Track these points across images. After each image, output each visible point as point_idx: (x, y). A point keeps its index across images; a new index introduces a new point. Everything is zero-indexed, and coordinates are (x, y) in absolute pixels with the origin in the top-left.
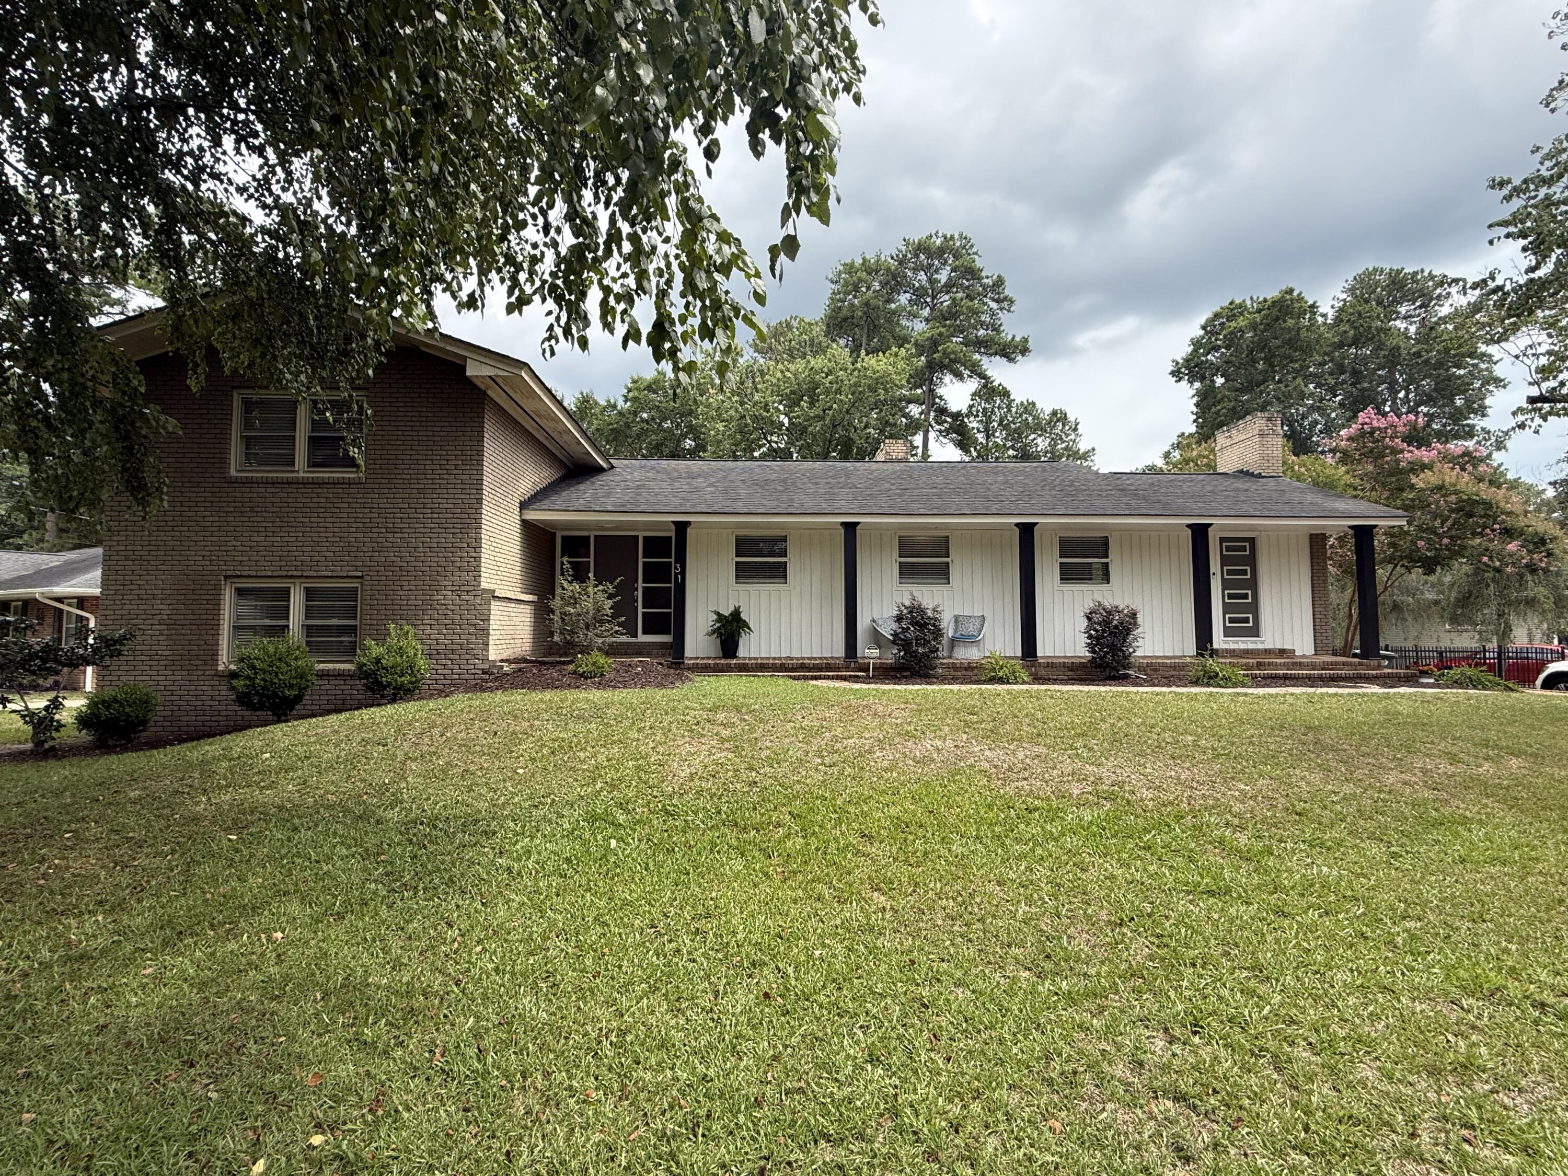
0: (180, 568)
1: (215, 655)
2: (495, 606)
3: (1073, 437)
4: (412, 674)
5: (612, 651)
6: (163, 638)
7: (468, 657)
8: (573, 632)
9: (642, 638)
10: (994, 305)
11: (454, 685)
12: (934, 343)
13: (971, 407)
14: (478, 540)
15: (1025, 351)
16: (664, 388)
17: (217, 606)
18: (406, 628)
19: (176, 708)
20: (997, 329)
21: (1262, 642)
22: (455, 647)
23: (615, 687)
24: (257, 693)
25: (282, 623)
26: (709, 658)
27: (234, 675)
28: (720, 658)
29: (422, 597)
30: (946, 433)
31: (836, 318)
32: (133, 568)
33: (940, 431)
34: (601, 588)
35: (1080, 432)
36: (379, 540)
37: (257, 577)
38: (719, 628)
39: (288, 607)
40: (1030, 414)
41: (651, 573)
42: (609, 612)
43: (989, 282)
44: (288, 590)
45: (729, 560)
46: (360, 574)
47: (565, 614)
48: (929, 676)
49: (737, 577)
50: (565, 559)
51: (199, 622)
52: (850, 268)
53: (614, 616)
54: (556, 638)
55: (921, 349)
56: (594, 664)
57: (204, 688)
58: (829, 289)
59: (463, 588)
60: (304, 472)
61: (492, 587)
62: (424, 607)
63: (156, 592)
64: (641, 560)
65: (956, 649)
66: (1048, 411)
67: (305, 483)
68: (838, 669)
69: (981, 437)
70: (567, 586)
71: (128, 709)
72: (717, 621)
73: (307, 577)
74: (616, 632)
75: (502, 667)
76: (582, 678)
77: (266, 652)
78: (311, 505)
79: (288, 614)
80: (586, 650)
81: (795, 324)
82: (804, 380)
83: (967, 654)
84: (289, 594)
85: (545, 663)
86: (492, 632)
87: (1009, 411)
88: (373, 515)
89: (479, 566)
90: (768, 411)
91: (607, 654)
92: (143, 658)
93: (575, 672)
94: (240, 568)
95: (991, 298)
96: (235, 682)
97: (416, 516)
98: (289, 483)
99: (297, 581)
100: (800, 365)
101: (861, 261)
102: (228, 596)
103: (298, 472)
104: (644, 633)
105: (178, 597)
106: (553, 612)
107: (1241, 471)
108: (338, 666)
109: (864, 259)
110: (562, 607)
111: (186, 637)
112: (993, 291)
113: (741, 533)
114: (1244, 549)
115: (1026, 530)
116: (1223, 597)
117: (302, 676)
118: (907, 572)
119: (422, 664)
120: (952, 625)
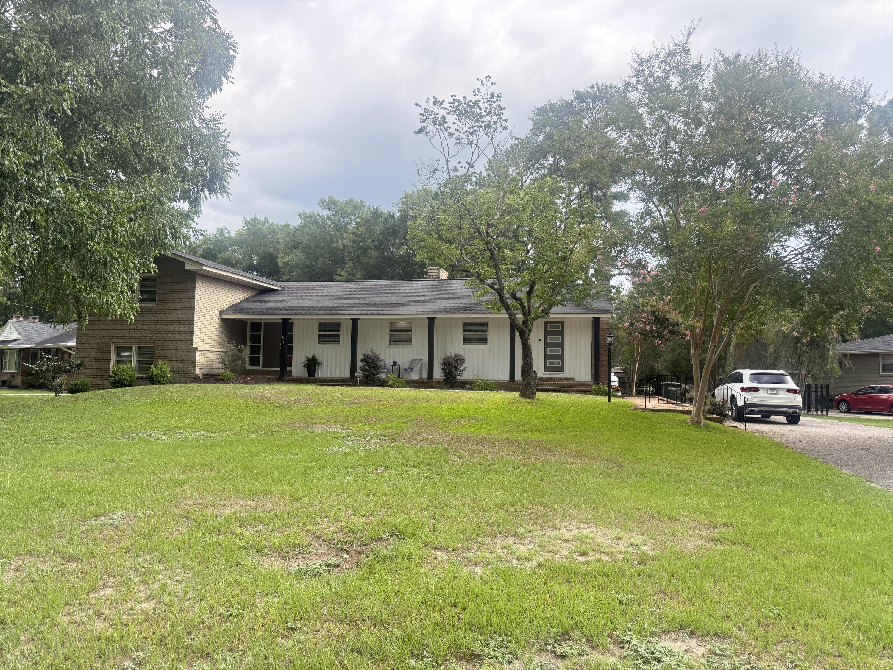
0: (99, 339)
2: (199, 354)
6: (94, 364)
7: (188, 372)
14: (193, 328)
17: (110, 353)
18: (165, 361)
21: (564, 374)
22: (184, 369)
26: (302, 377)
28: (307, 377)
32: (85, 339)
36: (160, 329)
37: (122, 342)
38: (307, 364)
39: (132, 353)
44: (132, 347)
45: (315, 333)
46: (154, 341)
49: (319, 341)
50: (250, 333)
51: (104, 359)
57: (106, 382)
59: (187, 347)
61: (200, 346)
72: (307, 361)
73: (138, 342)
75: (200, 377)
77: (120, 369)
78: (139, 316)
79: (132, 356)
86: (197, 364)
88: (159, 320)
89: (193, 339)
92: (88, 371)
94: (117, 340)
97: (172, 320)
99: (135, 344)
102: (113, 349)
105: (98, 350)
111: (101, 364)
113: (321, 321)
114: (559, 327)
115: (431, 321)
116: (546, 352)
117: (131, 377)
118: (394, 339)
119: (168, 374)
120: (408, 364)
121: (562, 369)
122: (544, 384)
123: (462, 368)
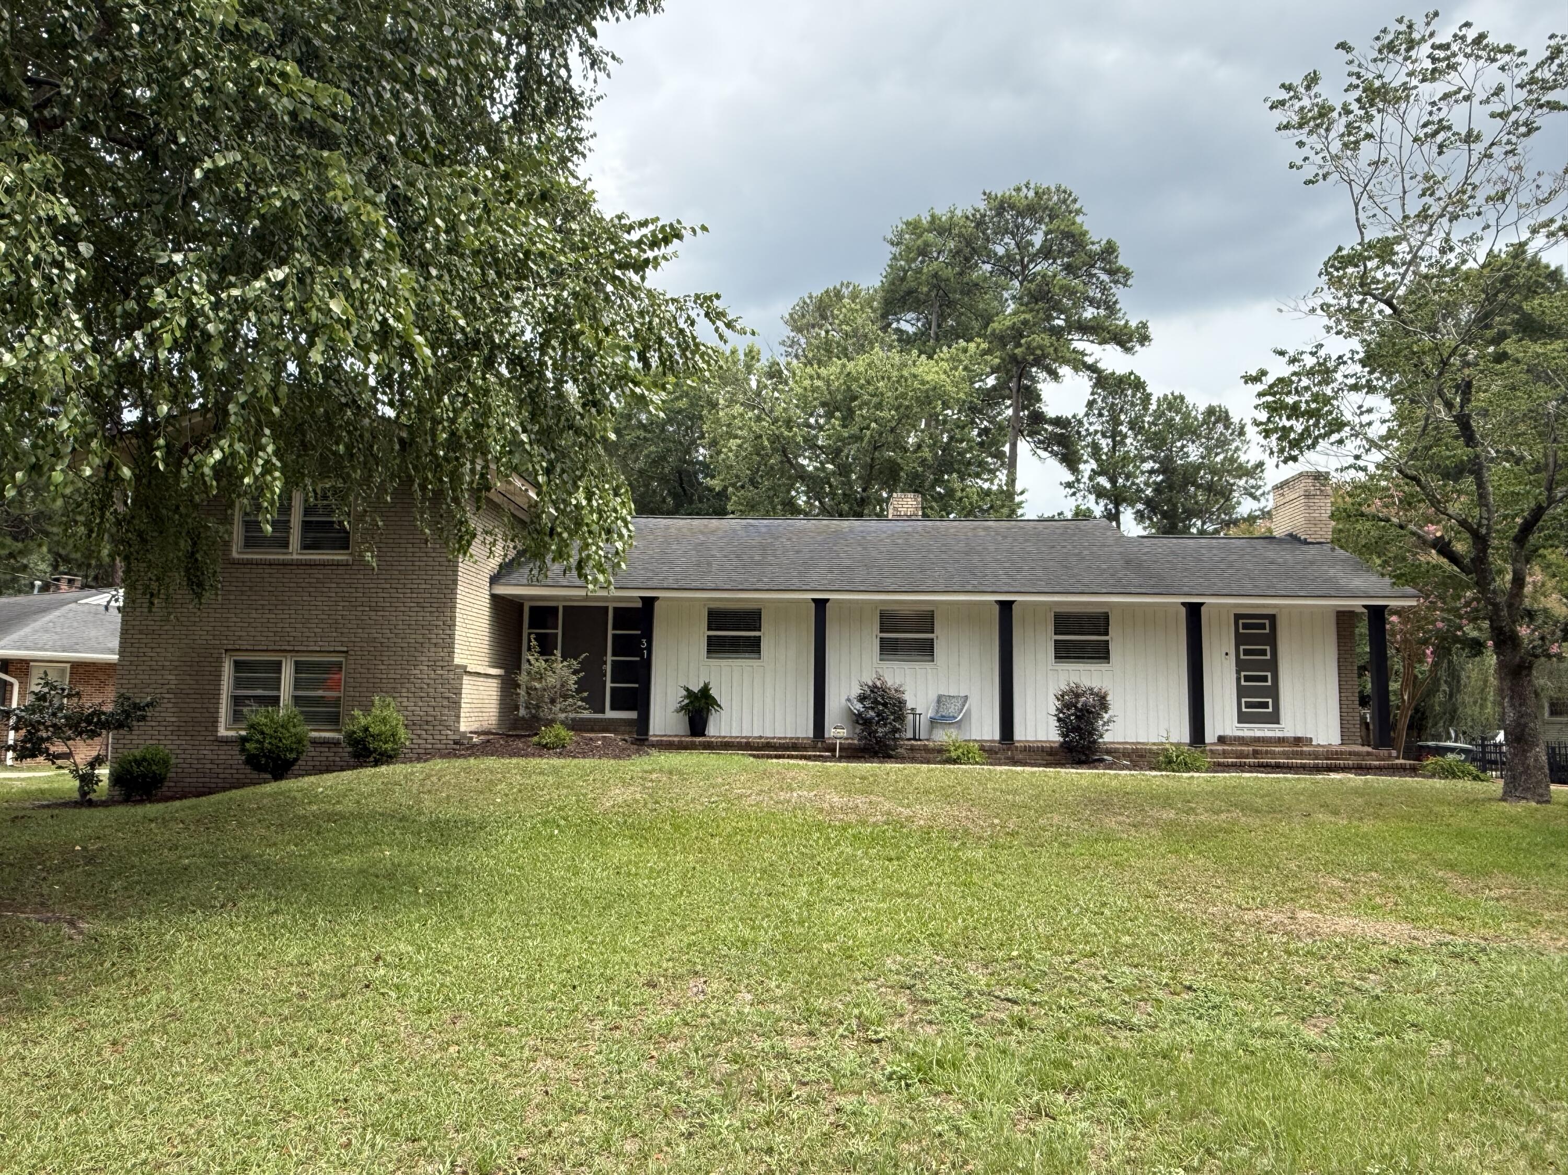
0: (187, 642)
1: (215, 722)
2: (466, 680)
3: (1237, 443)
4: (395, 742)
5: (577, 726)
6: (171, 706)
7: (441, 728)
8: (538, 707)
9: (610, 714)
10: (1104, 277)
11: (430, 754)
12: (1017, 334)
13: (1091, 404)
14: (453, 618)
15: (1144, 339)
17: (218, 677)
18: (388, 699)
19: (180, 770)
20: (1111, 308)
21: (1282, 730)
22: (429, 718)
23: (574, 757)
24: (264, 756)
25: (274, 693)
26: (675, 736)
27: (244, 740)
28: (687, 736)
29: (401, 671)
30: (1045, 444)
31: (897, 292)
32: (146, 641)
33: (1037, 443)
34: (565, 663)
36: (363, 618)
37: (253, 651)
38: (687, 705)
39: (280, 679)
40: (1177, 413)
41: (622, 646)
42: (574, 687)
43: (1096, 248)
44: (279, 664)
45: (701, 634)
46: (345, 649)
47: (531, 689)
49: (709, 651)
50: (533, 633)
51: (201, 692)
52: (914, 227)
53: (578, 691)
54: (522, 712)
55: (1000, 340)
56: (556, 736)
57: (206, 752)
58: (889, 251)
59: (438, 663)
60: (298, 554)
61: (464, 662)
62: (402, 681)
63: (166, 664)
64: (610, 632)
65: (935, 731)
66: (1202, 408)
67: (299, 564)
68: (805, 749)
69: (1105, 444)
70: (533, 661)
72: (685, 697)
73: (298, 652)
74: (580, 707)
75: (471, 738)
76: (544, 749)
77: (270, 720)
78: (304, 585)
79: (280, 685)
80: (549, 723)
81: (845, 292)
82: (838, 389)
83: (942, 737)
84: (281, 667)
85: (510, 736)
86: (463, 705)
87: (1146, 409)
88: (358, 595)
89: (453, 643)
90: (790, 429)
91: (571, 729)
92: (154, 724)
93: (539, 744)
94: (239, 642)
95: (1100, 268)
96: (247, 745)
97: (397, 595)
98: (284, 564)
99: (288, 655)
100: (833, 369)
101: (929, 219)
102: (227, 669)
103: (292, 554)
104: (613, 708)
105: (185, 668)
106: (519, 686)
107: (1291, 535)
108: (325, 734)
109: (933, 216)
110: (529, 681)
111: (191, 706)
112: (1103, 260)
113: (714, 605)
114: (1263, 626)
115: (1006, 607)
116: (1238, 679)
117: (299, 742)
118: (889, 649)
119: (402, 732)
120: (933, 705)
121: (1274, 718)
122: (1273, 753)
123: (1106, 716)
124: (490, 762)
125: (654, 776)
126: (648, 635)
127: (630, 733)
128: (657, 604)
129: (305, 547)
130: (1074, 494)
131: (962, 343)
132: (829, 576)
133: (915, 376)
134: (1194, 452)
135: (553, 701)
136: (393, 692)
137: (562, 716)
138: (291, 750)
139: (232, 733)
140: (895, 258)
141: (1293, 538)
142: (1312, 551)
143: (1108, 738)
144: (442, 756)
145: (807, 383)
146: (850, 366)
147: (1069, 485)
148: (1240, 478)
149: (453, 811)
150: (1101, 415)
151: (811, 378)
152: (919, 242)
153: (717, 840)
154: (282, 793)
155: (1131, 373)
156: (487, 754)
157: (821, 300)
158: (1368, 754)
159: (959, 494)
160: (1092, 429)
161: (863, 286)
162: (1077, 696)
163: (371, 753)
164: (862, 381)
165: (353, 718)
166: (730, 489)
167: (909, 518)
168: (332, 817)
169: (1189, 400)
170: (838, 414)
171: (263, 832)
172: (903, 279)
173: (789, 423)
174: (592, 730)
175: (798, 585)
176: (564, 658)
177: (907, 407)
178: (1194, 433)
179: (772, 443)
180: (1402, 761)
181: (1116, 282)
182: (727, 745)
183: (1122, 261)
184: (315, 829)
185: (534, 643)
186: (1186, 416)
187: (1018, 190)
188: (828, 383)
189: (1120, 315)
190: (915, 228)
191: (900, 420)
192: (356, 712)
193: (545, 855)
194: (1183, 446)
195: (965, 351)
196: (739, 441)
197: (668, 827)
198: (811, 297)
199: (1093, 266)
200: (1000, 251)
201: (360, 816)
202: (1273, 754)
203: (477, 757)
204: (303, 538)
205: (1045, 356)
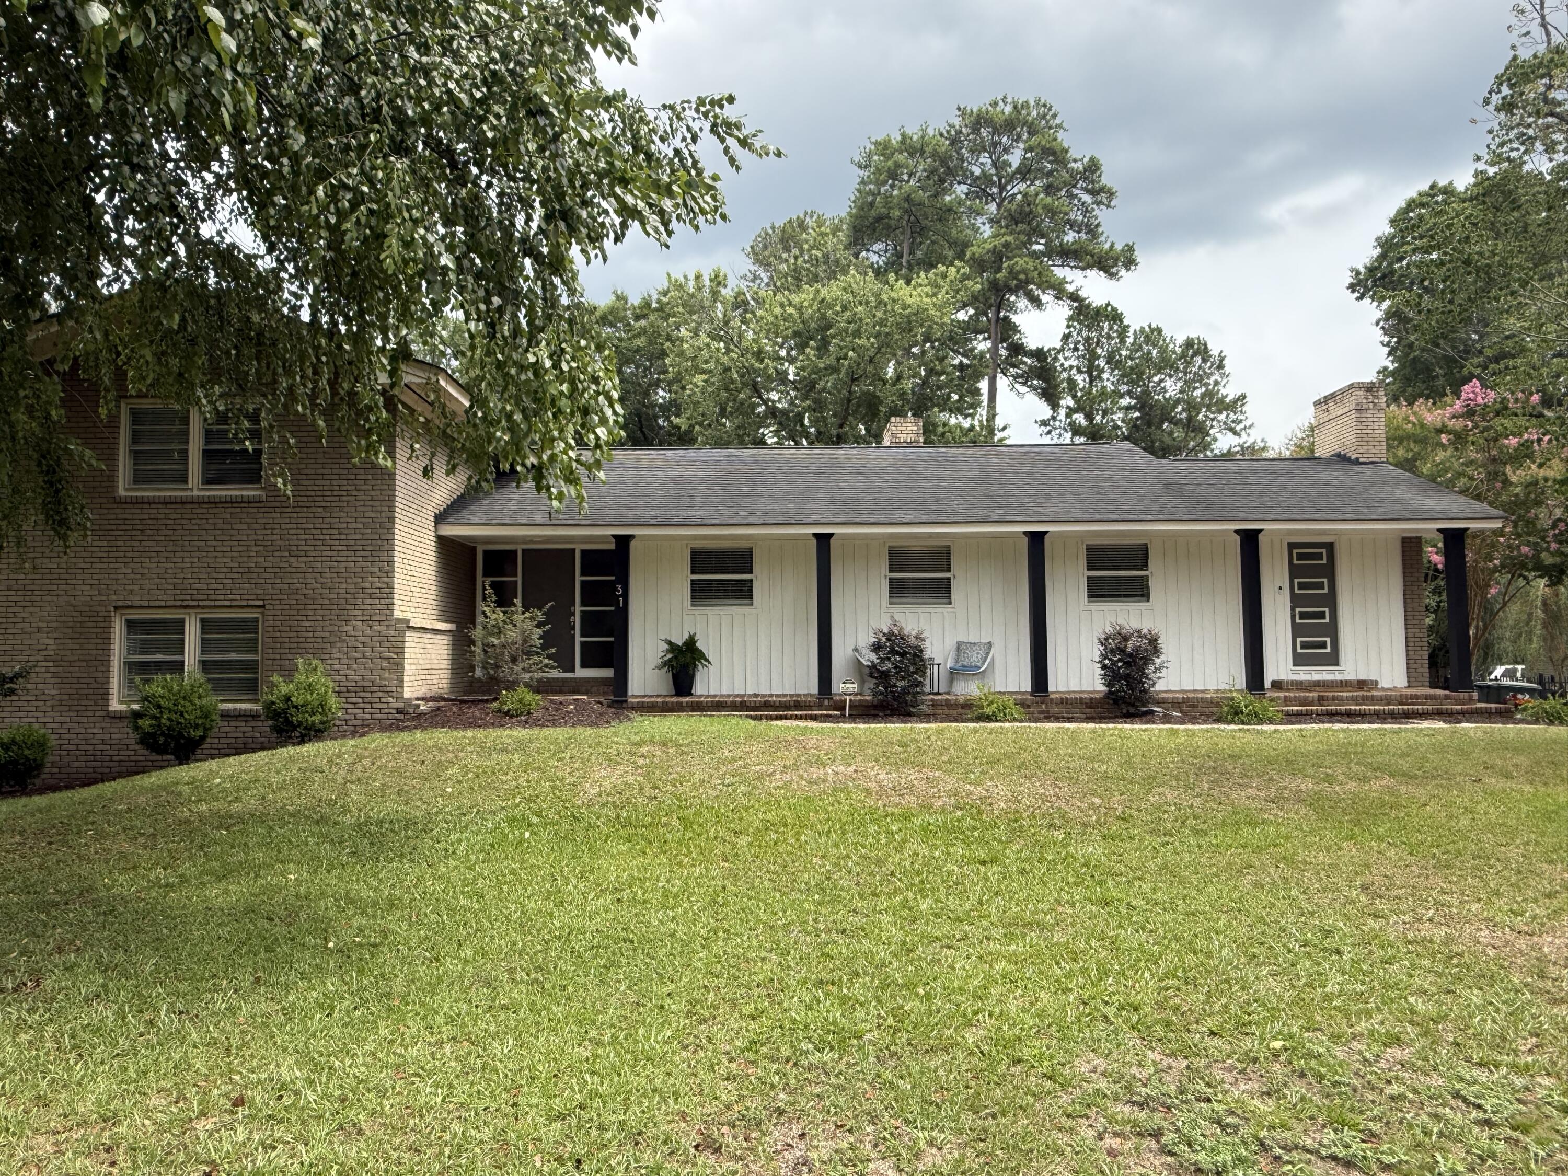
0: (66, 598)
1: (105, 695)
2: (410, 637)
3: (1216, 377)
4: (324, 713)
5: (543, 687)
6: (49, 675)
7: (381, 694)
8: (497, 667)
9: (581, 673)
10: (1087, 198)
11: (368, 726)
12: (998, 256)
13: (1066, 337)
14: (391, 563)
15: (1130, 263)
16: (624, 319)
17: (107, 639)
18: (315, 662)
19: (64, 753)
20: (1093, 231)
21: (1341, 672)
22: (366, 684)
23: (542, 726)
24: (163, 734)
25: (176, 658)
26: (658, 696)
27: (137, 715)
28: (672, 696)
29: (330, 629)
30: (1024, 379)
31: (866, 218)
32: (15, 599)
33: (1016, 377)
34: (527, 614)
35: (1227, 369)
36: (282, 565)
37: (149, 607)
38: (670, 660)
39: (183, 640)
40: (1154, 346)
41: (591, 594)
42: (539, 642)
43: (1079, 166)
44: (182, 622)
45: (683, 579)
46: (261, 603)
47: (488, 645)
48: (910, 714)
49: (693, 598)
50: (488, 581)
51: (87, 658)
52: (884, 148)
53: (544, 647)
54: (478, 673)
55: (979, 265)
56: (520, 701)
57: (95, 731)
58: (855, 176)
59: (375, 618)
60: (199, 489)
61: (406, 615)
62: (332, 639)
63: (41, 625)
64: (578, 578)
65: (958, 684)
66: (1180, 339)
67: (201, 502)
68: (809, 707)
69: (1081, 380)
70: (489, 613)
71: (27, 752)
72: (668, 651)
73: (204, 607)
74: (546, 666)
75: (418, 706)
76: (506, 717)
77: (170, 691)
78: (207, 527)
79: (183, 648)
80: (511, 686)
81: (810, 222)
82: (811, 317)
83: (968, 689)
84: (184, 626)
85: (465, 702)
86: (407, 667)
87: (1123, 341)
88: (275, 537)
89: (392, 593)
90: (762, 361)
91: (537, 691)
92: (29, 698)
93: (499, 711)
94: (131, 597)
95: (1082, 189)
96: (140, 722)
97: (321, 537)
98: (183, 502)
99: (192, 611)
100: (805, 296)
101: (899, 138)
102: (118, 630)
103: (191, 489)
104: (584, 666)
105: (66, 631)
106: (473, 643)
107: (1338, 455)
108: (239, 706)
109: (903, 135)
110: (485, 637)
111: (75, 675)
112: (1085, 179)
113: (698, 545)
114: (1319, 556)
115: (1037, 539)
116: (1293, 617)
117: (206, 715)
118: (898, 590)
119: (333, 702)
120: (953, 654)
121: (1333, 659)
122: (1340, 698)
123: (1158, 662)
124: (442, 736)
125: (644, 750)
126: (624, 579)
127: (604, 694)
128: (633, 544)
129: (208, 481)
130: (1049, 432)
131: (942, 268)
132: (832, 507)
133: (894, 301)
134: (1172, 387)
135: (514, 660)
136: (320, 653)
137: (527, 676)
138: (197, 726)
139: (123, 707)
140: (863, 182)
141: (1341, 458)
142: (1368, 471)
143: (1160, 686)
144: (384, 729)
145: (778, 310)
146: (824, 292)
147: (1044, 423)
148: (1220, 412)
149: (389, 807)
150: (1076, 349)
151: (782, 306)
152: (890, 163)
153: (744, 840)
154: (164, 788)
155: (1108, 305)
156: (436, 726)
157: (784, 231)
158: (1447, 697)
159: (940, 429)
160: (1067, 364)
161: (828, 216)
162: (1126, 639)
163: (294, 728)
164: (838, 308)
165: (273, 685)
166: (697, 428)
167: (909, 445)
168: (225, 821)
169: (1166, 333)
170: (812, 343)
171: (126, 847)
172: (872, 204)
173: (759, 355)
174: (560, 692)
175: (798, 518)
176: (526, 608)
177: (887, 334)
178: (1171, 367)
179: (742, 376)
180: (1484, 705)
181: (1099, 203)
182: (719, 706)
183: (1106, 180)
184: (198, 841)
185: (489, 591)
186: (1163, 350)
187: (995, 104)
188: (800, 309)
189: (1102, 239)
190: (886, 148)
191: (879, 349)
192: (276, 678)
193: (513, 872)
194: (1161, 381)
195: (944, 276)
196: (704, 377)
197: (675, 822)
198: (773, 228)
199: (1074, 186)
200: (977, 171)
201: (262, 819)
202: (1341, 700)
203: (424, 729)
204: (205, 470)
205: (1028, 282)
